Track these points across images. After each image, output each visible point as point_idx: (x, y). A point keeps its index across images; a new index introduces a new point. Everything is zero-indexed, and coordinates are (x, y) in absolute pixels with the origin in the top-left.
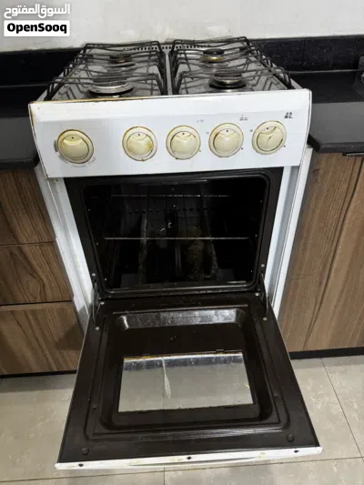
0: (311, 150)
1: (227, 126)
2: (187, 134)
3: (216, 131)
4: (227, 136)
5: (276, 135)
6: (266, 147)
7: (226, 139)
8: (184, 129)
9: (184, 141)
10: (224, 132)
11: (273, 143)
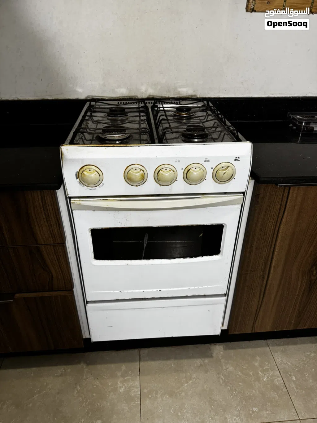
0: (253, 181)
1: (195, 165)
2: (168, 170)
3: (188, 168)
4: (196, 172)
5: (229, 172)
6: (221, 179)
7: (195, 173)
8: (166, 166)
9: (166, 174)
10: (194, 169)
11: (226, 176)
